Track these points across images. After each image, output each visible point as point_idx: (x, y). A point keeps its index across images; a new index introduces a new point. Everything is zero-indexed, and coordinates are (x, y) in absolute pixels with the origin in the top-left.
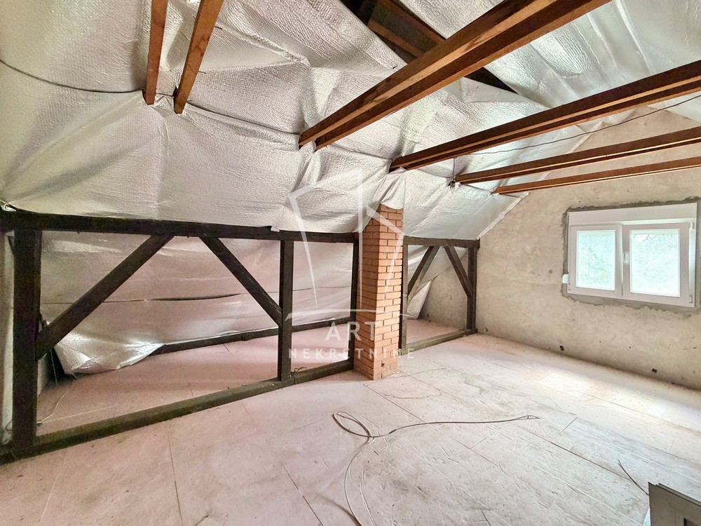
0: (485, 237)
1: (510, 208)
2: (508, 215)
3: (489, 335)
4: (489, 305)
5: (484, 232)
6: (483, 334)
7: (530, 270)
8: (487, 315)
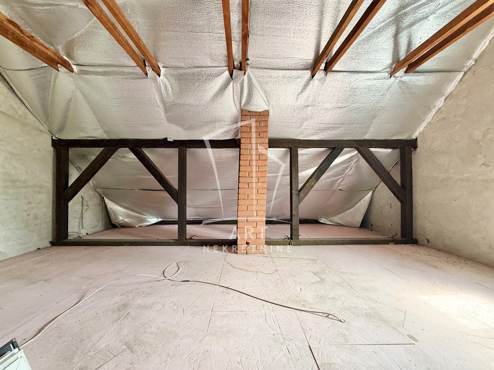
0: (422, 133)
1: (450, 88)
2: (448, 100)
3: (431, 248)
4: (429, 212)
5: (421, 129)
6: (423, 245)
7: (483, 161)
8: (428, 224)
